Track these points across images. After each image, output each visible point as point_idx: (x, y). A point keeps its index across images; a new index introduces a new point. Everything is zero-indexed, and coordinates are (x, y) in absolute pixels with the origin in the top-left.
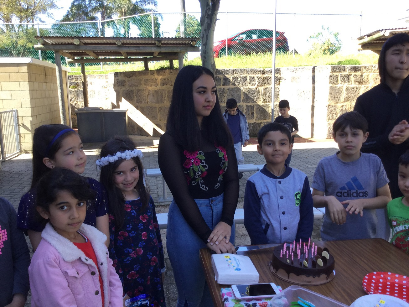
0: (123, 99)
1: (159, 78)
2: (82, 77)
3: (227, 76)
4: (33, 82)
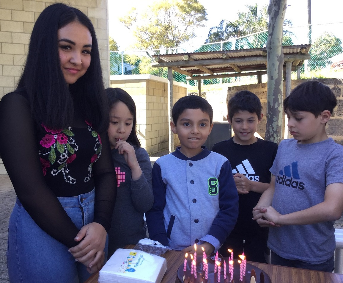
4: (151, 96)
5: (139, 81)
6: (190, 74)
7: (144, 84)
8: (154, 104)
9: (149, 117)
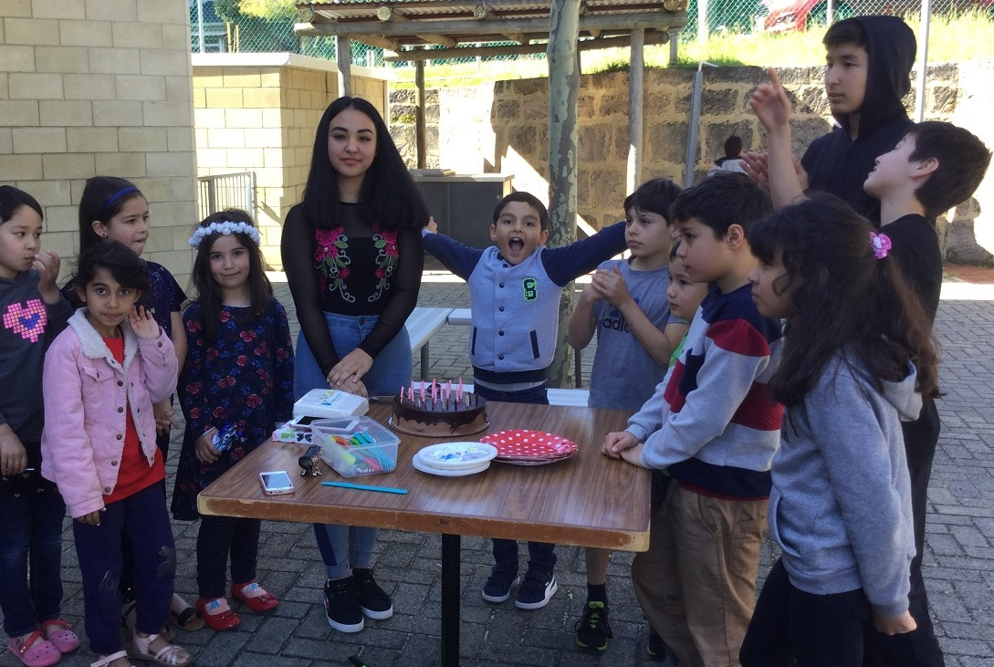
0: (510, 149)
1: (598, 94)
2: (417, 95)
3: (790, 87)
4: (293, 109)
5: (261, 70)
6: (394, 45)
7: (274, 79)
8: (303, 130)
9: (289, 167)
